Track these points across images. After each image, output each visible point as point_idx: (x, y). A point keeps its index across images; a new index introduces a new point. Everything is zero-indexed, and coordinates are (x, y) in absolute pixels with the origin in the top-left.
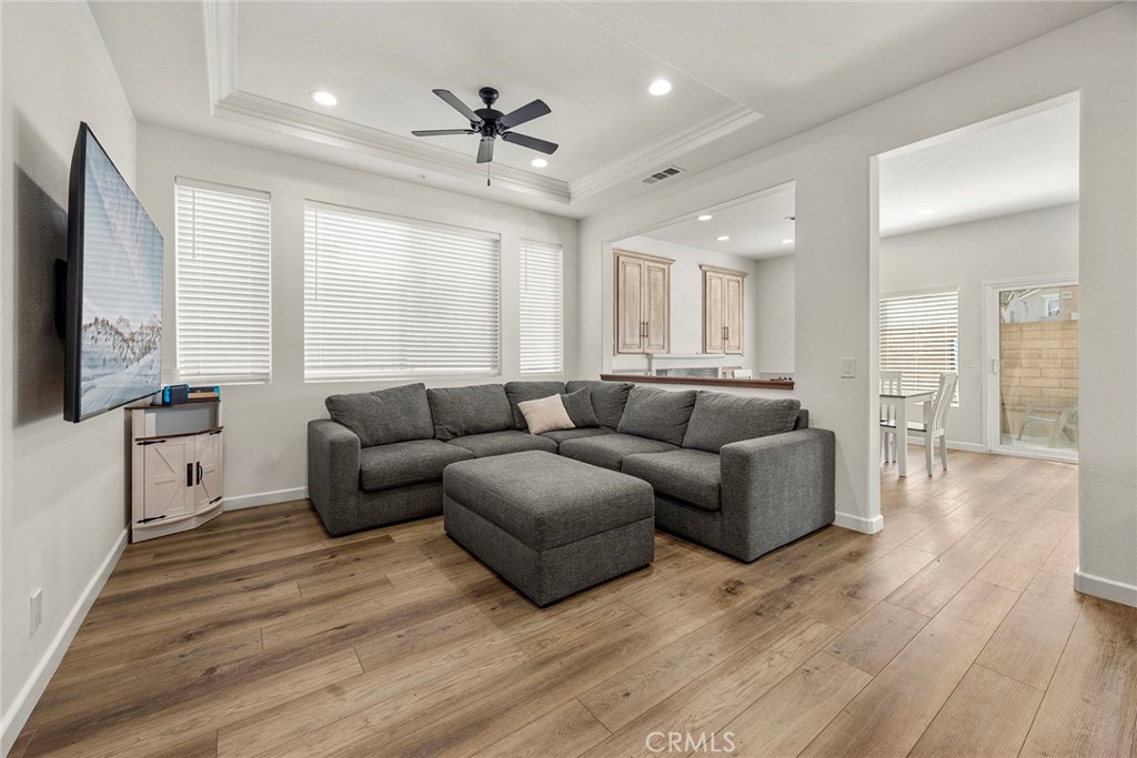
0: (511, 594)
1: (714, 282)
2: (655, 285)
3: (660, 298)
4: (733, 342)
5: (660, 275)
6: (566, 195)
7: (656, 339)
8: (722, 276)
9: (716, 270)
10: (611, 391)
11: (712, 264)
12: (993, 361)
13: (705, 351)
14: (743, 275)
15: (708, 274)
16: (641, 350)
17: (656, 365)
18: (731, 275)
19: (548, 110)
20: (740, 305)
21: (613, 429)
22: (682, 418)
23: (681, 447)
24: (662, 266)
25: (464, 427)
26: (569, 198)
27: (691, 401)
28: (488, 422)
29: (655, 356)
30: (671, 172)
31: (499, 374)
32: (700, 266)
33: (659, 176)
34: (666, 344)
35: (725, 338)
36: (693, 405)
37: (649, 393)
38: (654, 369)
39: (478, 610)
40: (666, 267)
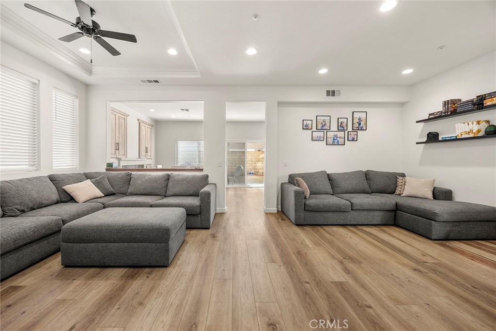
0: (147, 270)
1: (143, 128)
2: (122, 126)
3: (123, 132)
4: (149, 153)
5: (123, 121)
6: (90, 72)
7: (121, 151)
8: (146, 125)
9: (144, 123)
10: (120, 176)
11: (142, 120)
13: (139, 157)
14: (152, 126)
15: (141, 123)
16: (115, 156)
17: (123, 164)
18: (148, 125)
19: (136, 42)
20: (151, 138)
21: (125, 194)
22: (165, 185)
23: (166, 197)
24: (124, 117)
25: (31, 205)
26: (91, 73)
27: (168, 178)
28: (48, 200)
29: (122, 159)
30: (156, 81)
31: (37, 170)
32: (138, 120)
33: (150, 81)
34: (125, 154)
35: (146, 152)
36: (168, 179)
37: (144, 176)
38: (121, 165)
39: (141, 281)
40: (126, 117)
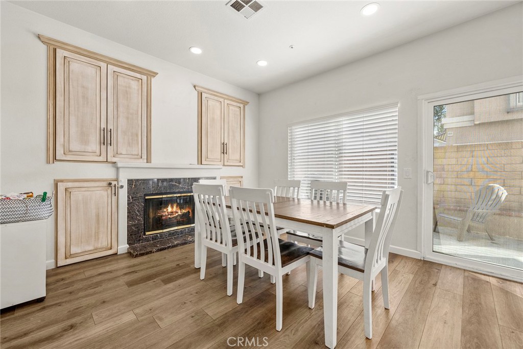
1: (212, 103)
3: (134, 108)
4: (233, 155)
8: (222, 100)
9: (215, 93)
11: (210, 87)
12: (428, 172)
13: (200, 163)
14: (245, 103)
15: (204, 95)
18: (231, 100)
20: (242, 127)
32: (195, 87)
35: (224, 152)
40: (144, 78)
